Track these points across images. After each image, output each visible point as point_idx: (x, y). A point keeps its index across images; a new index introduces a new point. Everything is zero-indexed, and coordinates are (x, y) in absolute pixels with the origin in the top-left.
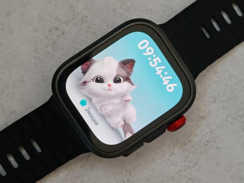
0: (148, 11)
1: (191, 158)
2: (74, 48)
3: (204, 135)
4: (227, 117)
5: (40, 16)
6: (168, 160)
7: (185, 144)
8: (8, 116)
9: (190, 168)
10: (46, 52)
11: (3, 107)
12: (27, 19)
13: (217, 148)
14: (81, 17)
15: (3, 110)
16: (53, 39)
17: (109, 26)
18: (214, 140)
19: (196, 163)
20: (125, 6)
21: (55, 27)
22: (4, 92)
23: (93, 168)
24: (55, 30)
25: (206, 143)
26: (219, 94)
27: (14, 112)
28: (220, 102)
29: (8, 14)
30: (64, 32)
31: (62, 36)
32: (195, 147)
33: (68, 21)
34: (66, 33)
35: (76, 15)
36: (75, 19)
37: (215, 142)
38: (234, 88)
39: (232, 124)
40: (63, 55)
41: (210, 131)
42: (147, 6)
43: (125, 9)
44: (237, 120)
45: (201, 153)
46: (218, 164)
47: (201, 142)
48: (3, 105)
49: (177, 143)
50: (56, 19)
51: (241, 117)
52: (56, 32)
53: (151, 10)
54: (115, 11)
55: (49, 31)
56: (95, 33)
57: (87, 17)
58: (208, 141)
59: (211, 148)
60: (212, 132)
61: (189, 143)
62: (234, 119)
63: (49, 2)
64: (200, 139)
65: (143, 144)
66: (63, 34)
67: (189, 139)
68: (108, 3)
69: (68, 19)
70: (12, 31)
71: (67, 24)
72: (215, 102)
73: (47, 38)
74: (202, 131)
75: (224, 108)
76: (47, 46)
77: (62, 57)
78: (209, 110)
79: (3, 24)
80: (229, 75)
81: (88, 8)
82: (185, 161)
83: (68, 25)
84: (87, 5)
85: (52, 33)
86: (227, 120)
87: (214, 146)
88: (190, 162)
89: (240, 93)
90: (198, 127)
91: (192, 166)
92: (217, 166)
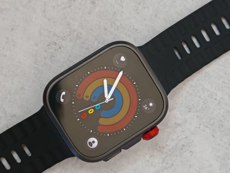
0: (135, 30)
1: (168, 160)
2: (69, 61)
3: (180, 140)
4: (200, 125)
5: (40, 32)
6: (148, 161)
7: (163, 148)
8: (10, 119)
9: (166, 168)
10: (45, 64)
11: (5, 111)
12: (29, 34)
13: (191, 152)
14: (76, 33)
15: (5, 114)
16: (51, 52)
17: (100, 42)
18: (188, 145)
19: (172, 165)
20: (115, 25)
21: (53, 42)
22: (7, 98)
23: (83, 167)
24: (53, 45)
25: (181, 147)
26: (193, 105)
27: (15, 115)
28: (194, 112)
29: (12, 29)
30: (61, 46)
31: (59, 50)
32: (171, 151)
33: (65, 36)
34: (63, 47)
35: (72, 32)
36: (71, 35)
37: (189, 146)
38: (207, 100)
39: (204, 131)
40: (59, 67)
41: (185, 137)
42: (134, 27)
43: (115, 28)
44: (208, 127)
45: (176, 156)
46: (190, 166)
47: (177, 146)
48: (5, 109)
49: (156, 146)
50: (55, 34)
51: (212, 125)
52: (54, 46)
53: (137, 30)
54: (106, 29)
55: (48, 45)
56: (88, 48)
57: (81, 34)
58: (183, 146)
59: (186, 151)
60: (186, 138)
61: (167, 147)
62: (206, 127)
63: (49, 19)
64: (176, 144)
65: (121, 151)
66: (60, 48)
67: (167, 143)
68: (100, 23)
69: (65, 35)
70: (15, 44)
71: (63, 40)
72: (190, 111)
73: (46, 51)
74: (178, 137)
75: (198, 117)
76: (45, 58)
77: (59, 68)
78: (185, 119)
79: (8, 38)
80: (203, 89)
81: (82, 26)
82: (163, 163)
83: (65, 41)
84: (82, 24)
85: (50, 47)
86: (199, 128)
87: (188, 150)
88: (167, 164)
89: (211, 104)
90: (175, 133)
91: (169, 167)
92: (190, 168)
